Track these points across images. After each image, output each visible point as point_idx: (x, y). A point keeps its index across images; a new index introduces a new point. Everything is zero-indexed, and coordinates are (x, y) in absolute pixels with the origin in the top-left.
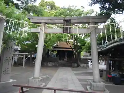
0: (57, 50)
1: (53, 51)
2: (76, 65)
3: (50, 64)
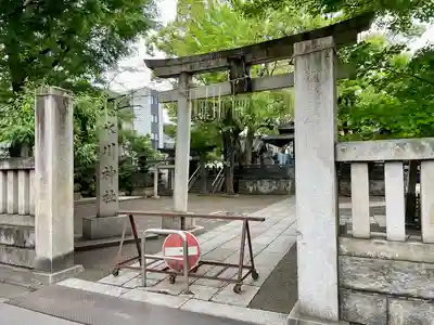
3: (265, 186)
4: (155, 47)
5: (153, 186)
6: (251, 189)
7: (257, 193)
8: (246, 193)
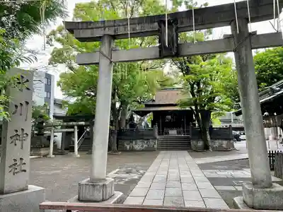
0: (154, 112)
1: (143, 114)
2: (200, 144)
3: (138, 145)
4: (53, 40)
5: (49, 146)
6: (128, 147)
7: (132, 150)
8: (125, 150)
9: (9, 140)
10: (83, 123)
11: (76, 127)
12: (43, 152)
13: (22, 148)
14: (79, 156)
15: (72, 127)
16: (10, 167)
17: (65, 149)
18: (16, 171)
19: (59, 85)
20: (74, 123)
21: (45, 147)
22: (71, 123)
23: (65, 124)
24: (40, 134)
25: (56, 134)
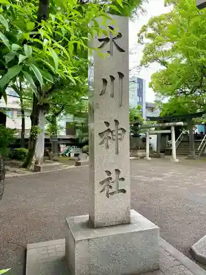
4: (144, 37)
5: (145, 149)
9: (97, 140)
10: (181, 123)
11: (173, 128)
12: (140, 153)
13: (117, 153)
14: (177, 160)
15: (169, 128)
16: (102, 183)
17: (161, 152)
18: (111, 191)
19: (150, 86)
20: (171, 124)
21: (141, 149)
22: (167, 124)
23: (161, 125)
24: (136, 136)
25: (151, 136)
